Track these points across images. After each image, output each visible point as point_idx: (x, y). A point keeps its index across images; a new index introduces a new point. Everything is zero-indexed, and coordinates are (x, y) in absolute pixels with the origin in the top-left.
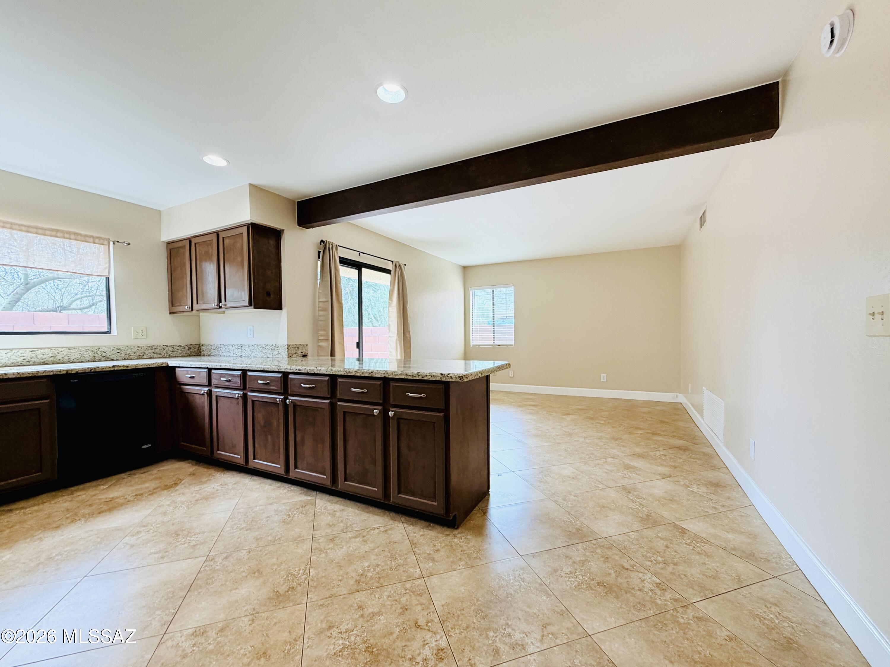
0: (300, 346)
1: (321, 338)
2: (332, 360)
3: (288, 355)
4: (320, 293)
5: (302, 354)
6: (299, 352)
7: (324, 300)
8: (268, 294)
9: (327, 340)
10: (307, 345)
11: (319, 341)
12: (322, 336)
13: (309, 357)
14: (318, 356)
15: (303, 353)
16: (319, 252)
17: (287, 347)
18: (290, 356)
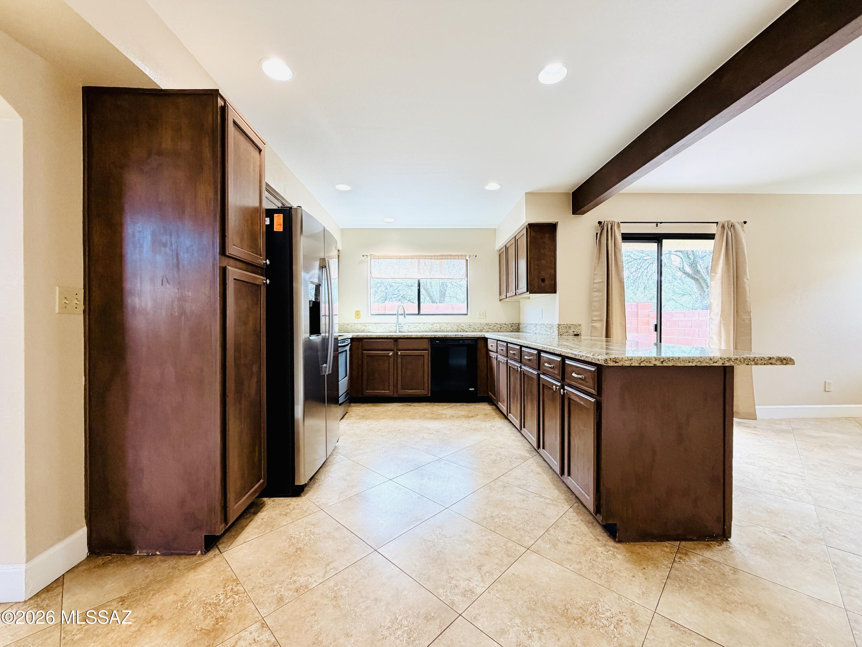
0: (572, 326)
1: (595, 318)
2: (607, 341)
3: (558, 333)
4: (596, 274)
5: (573, 333)
6: (571, 332)
7: (600, 281)
8: (543, 280)
9: (601, 320)
10: (580, 325)
11: (593, 321)
12: (595, 316)
13: (583, 337)
14: (591, 336)
15: (575, 333)
16: (597, 234)
17: (557, 326)
18: (560, 335)
